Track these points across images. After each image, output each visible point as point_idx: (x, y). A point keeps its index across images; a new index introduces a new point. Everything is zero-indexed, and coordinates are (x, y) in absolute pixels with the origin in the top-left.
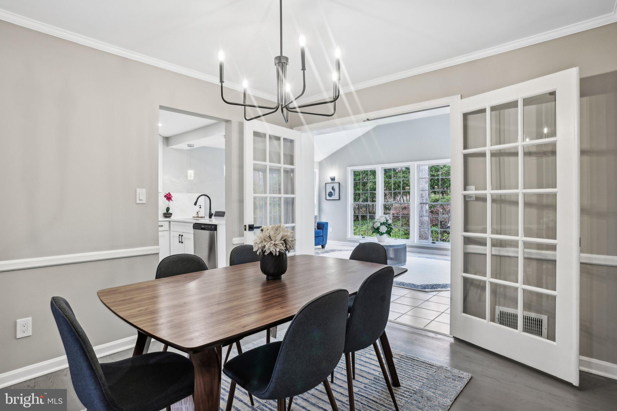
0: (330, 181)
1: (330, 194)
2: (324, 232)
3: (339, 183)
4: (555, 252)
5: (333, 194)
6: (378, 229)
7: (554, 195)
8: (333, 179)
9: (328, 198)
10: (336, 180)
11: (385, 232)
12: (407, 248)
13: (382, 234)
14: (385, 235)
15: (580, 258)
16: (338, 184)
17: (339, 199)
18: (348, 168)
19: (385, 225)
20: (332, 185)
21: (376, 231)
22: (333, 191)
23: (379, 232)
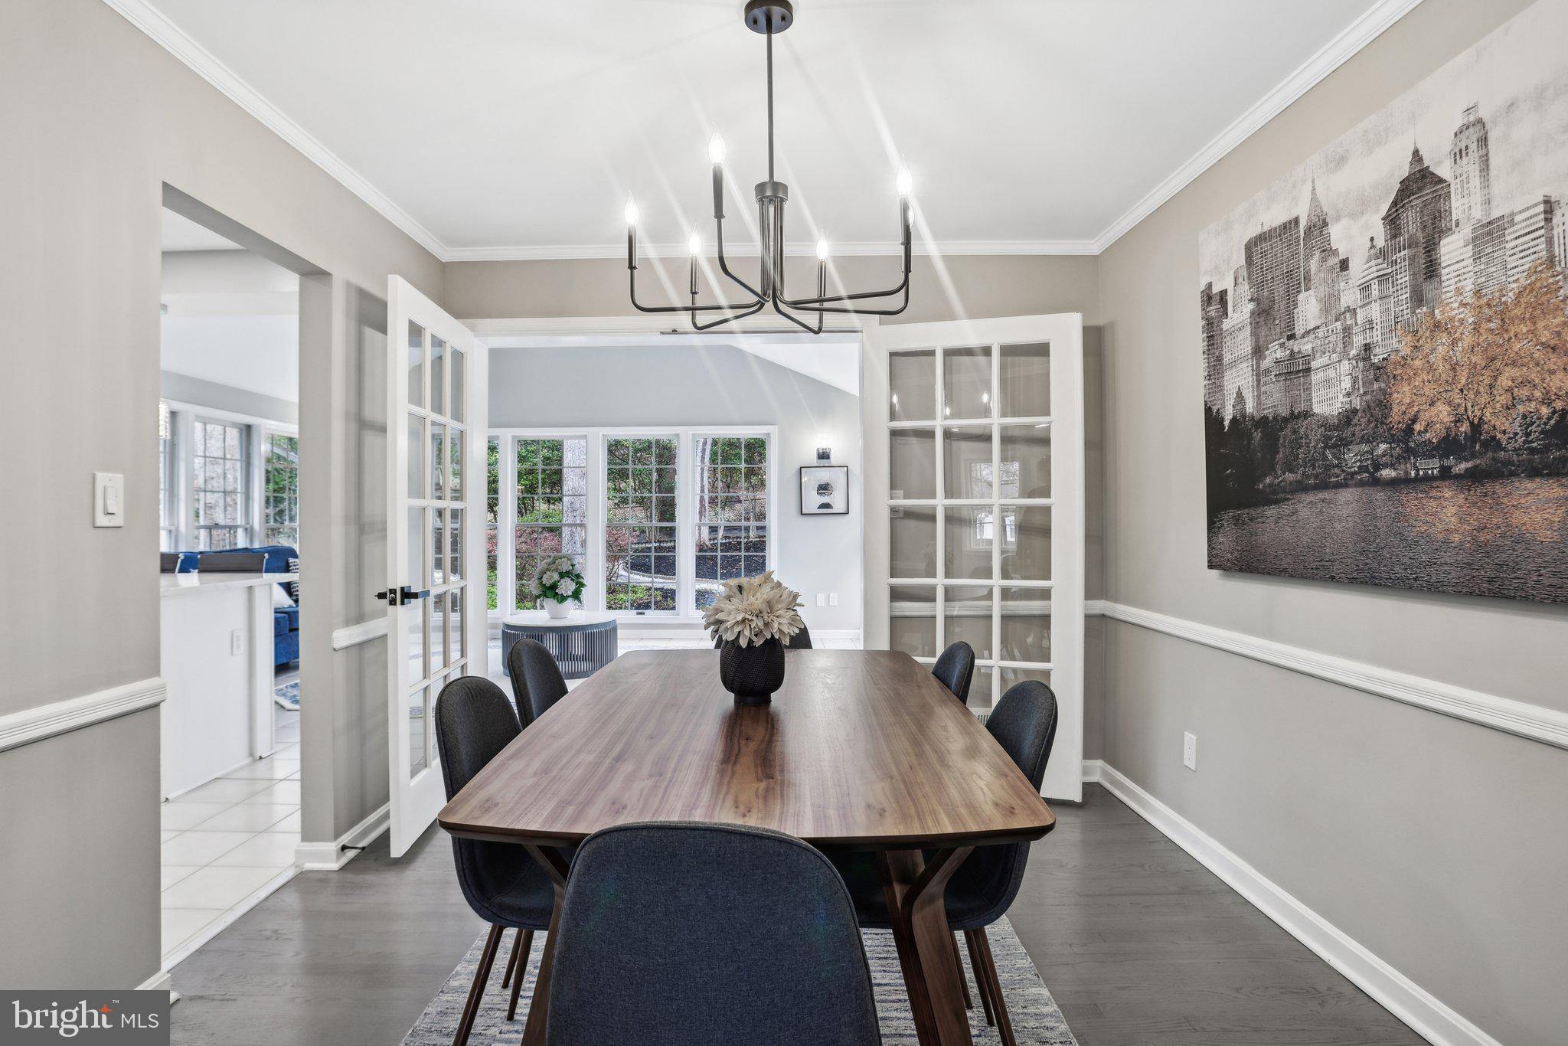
4: (1049, 602)
6: (553, 587)
7: (1047, 511)
11: (570, 593)
12: (618, 631)
13: (562, 599)
14: (569, 602)
15: (1086, 607)
19: (569, 577)
21: (549, 593)
23: (557, 594)
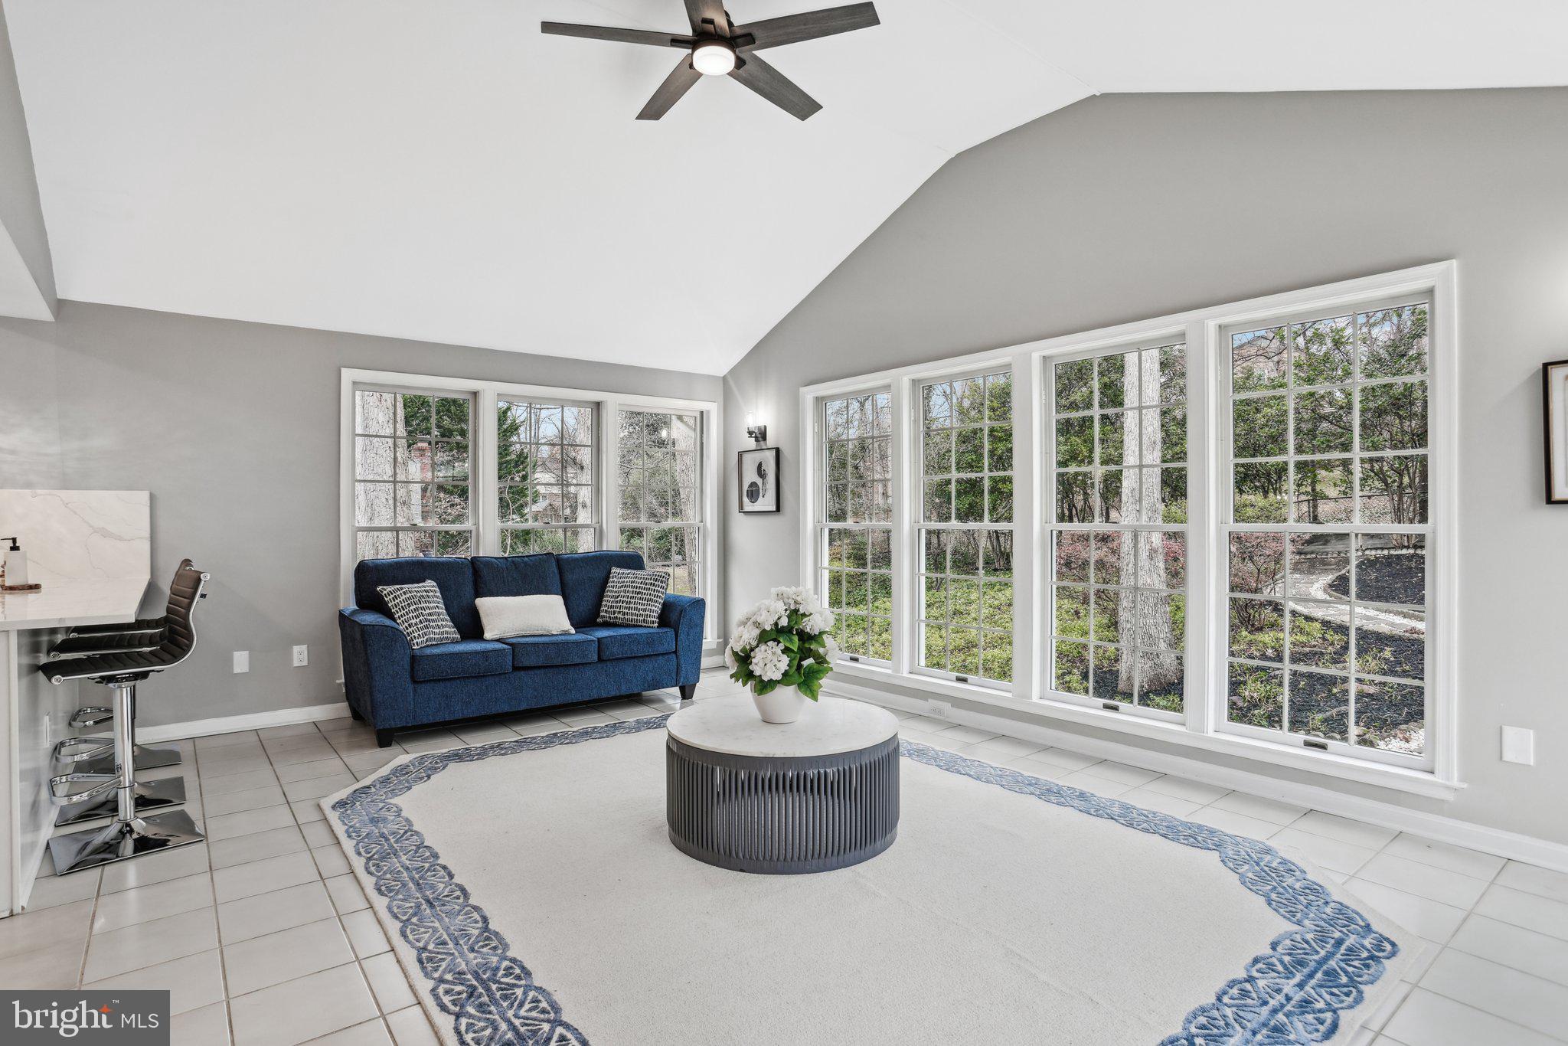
0: (752, 443)
1: (754, 493)
2: (682, 636)
3: (778, 450)
5: (761, 491)
8: (761, 435)
9: (748, 506)
10: (771, 441)
16: (773, 452)
17: (778, 509)
18: (803, 390)
20: (758, 456)
22: (759, 481)
